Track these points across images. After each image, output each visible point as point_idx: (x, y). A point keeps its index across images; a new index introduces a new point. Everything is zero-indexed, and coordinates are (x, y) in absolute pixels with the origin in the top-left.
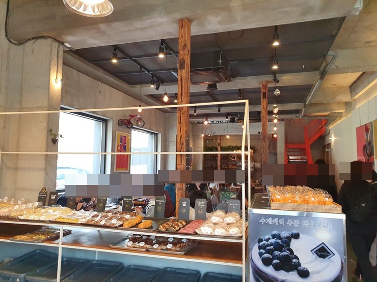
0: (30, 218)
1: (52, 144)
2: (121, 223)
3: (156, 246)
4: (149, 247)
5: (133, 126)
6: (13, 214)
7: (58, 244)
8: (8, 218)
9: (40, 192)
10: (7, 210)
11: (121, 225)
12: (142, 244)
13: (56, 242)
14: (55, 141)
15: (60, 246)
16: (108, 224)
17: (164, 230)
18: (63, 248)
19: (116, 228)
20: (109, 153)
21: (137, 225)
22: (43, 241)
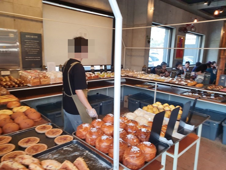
0: (142, 78)
1: (147, 43)
2: (186, 83)
3: (204, 96)
4: (200, 96)
5: (188, 31)
6: (134, 76)
7: (154, 90)
8: (132, 77)
9: (143, 67)
10: (131, 74)
11: (186, 85)
12: (197, 95)
13: (153, 89)
14: (149, 42)
15: (156, 91)
16: (179, 83)
17: (210, 89)
18: (157, 92)
19: (184, 85)
20: (173, 48)
21: (195, 85)
22: (148, 88)
